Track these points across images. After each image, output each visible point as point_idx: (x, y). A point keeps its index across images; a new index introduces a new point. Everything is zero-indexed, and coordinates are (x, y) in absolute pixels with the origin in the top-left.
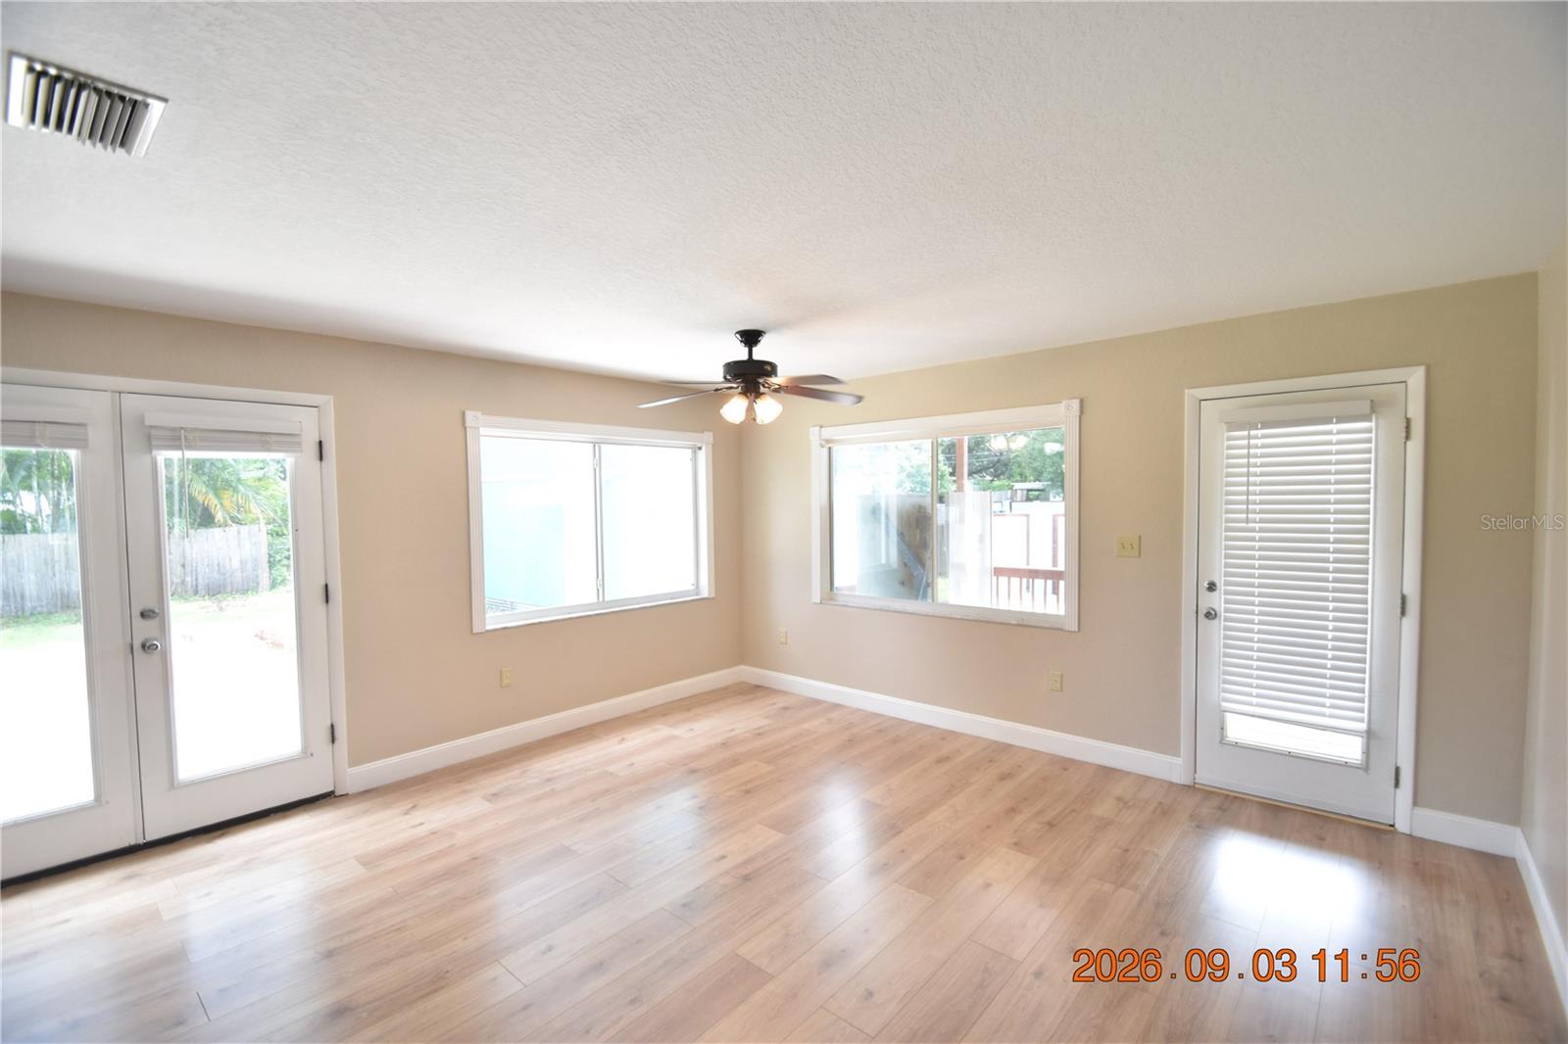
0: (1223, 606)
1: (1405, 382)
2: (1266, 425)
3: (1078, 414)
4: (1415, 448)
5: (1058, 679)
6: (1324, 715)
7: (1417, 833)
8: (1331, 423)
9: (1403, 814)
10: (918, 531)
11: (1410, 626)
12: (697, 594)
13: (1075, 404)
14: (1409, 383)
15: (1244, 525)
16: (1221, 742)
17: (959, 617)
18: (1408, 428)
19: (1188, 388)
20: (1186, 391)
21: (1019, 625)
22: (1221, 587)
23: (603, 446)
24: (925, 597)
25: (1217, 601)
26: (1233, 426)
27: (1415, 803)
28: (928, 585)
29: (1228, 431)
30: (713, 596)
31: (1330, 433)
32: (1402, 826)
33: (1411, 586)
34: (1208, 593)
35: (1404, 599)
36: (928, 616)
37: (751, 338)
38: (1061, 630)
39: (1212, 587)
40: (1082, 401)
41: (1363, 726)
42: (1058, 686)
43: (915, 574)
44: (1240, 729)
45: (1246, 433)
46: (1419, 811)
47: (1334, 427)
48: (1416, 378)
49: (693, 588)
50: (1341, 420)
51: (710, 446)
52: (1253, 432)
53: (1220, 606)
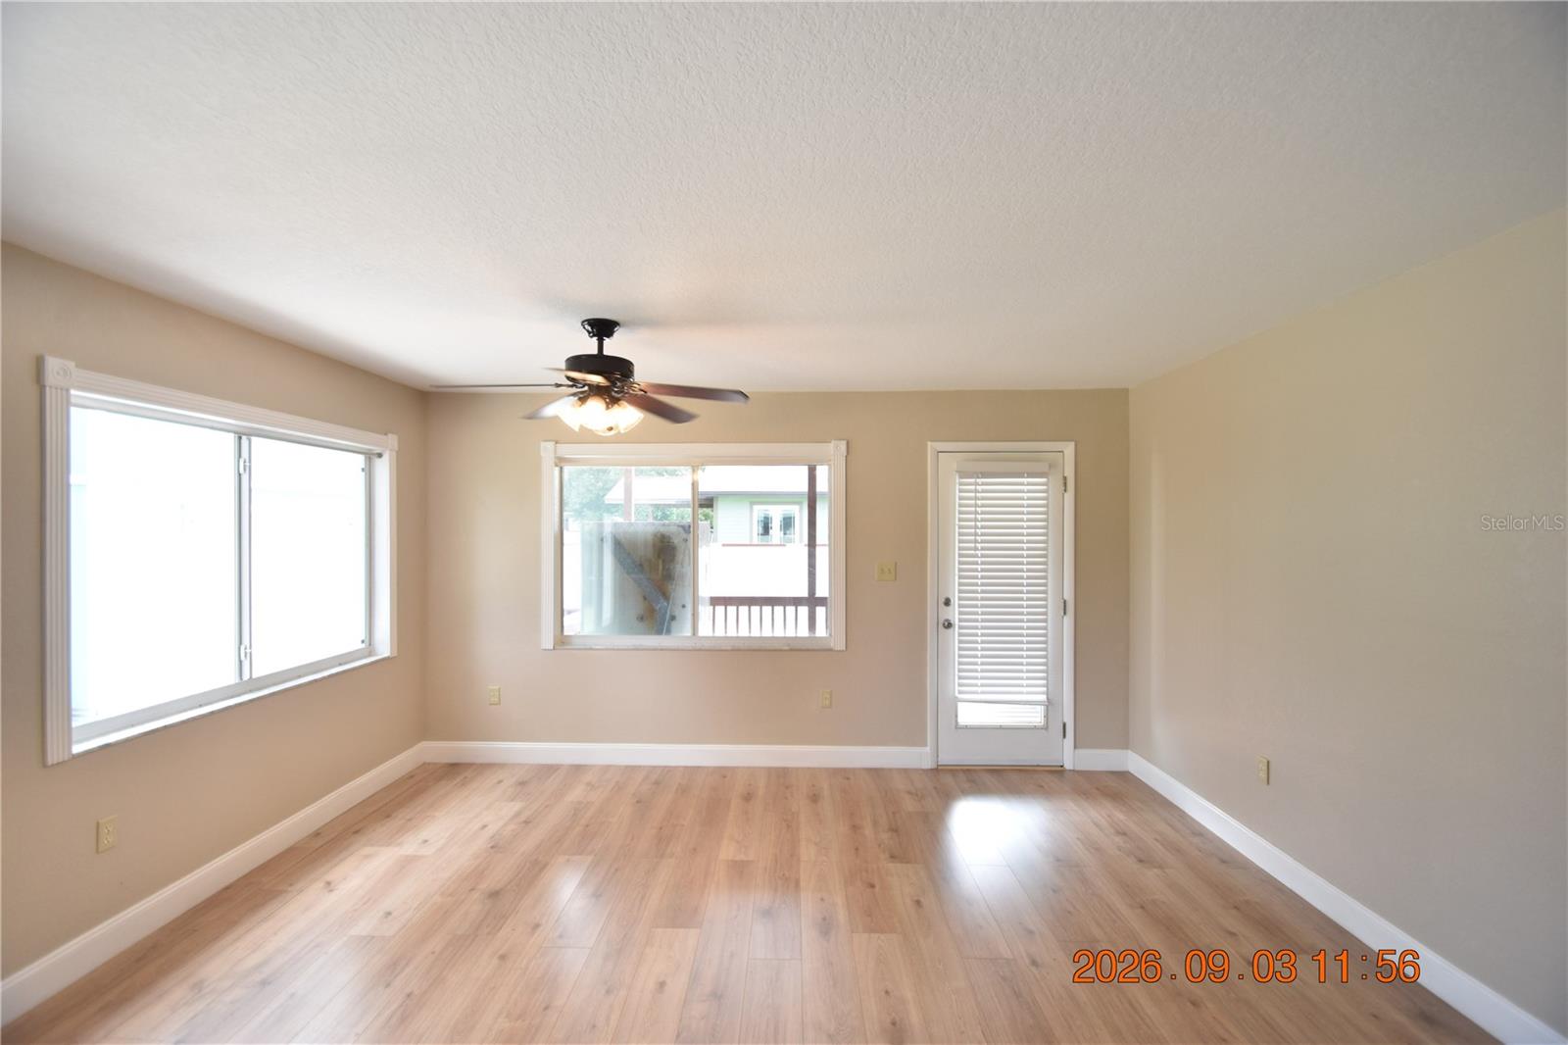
0: (957, 616)
1: (1062, 452)
2: (984, 475)
3: (845, 454)
4: (1069, 497)
5: (828, 696)
6: (1022, 693)
7: (1077, 769)
8: (1023, 477)
9: (1070, 757)
10: (660, 562)
11: (1068, 622)
12: (370, 654)
13: (843, 445)
14: (1065, 452)
15: (973, 552)
16: (956, 728)
17: (729, 648)
18: (1065, 484)
19: (932, 441)
20: (929, 443)
21: (791, 650)
22: (955, 602)
23: (254, 439)
24: (669, 632)
25: (954, 614)
26: (963, 474)
27: (1075, 747)
28: (673, 618)
29: (961, 477)
30: (395, 655)
31: (1022, 484)
32: (1068, 766)
33: (1068, 594)
34: (945, 607)
35: (1065, 602)
36: (678, 650)
37: (602, 328)
38: (831, 650)
39: (947, 602)
40: (848, 443)
41: (1043, 698)
42: (828, 702)
43: (657, 608)
44: (970, 714)
45: (973, 480)
46: (1077, 751)
47: (1025, 480)
48: (1069, 449)
49: (363, 646)
50: (1031, 475)
51: (394, 453)
52: (978, 480)
53: (954, 618)
